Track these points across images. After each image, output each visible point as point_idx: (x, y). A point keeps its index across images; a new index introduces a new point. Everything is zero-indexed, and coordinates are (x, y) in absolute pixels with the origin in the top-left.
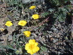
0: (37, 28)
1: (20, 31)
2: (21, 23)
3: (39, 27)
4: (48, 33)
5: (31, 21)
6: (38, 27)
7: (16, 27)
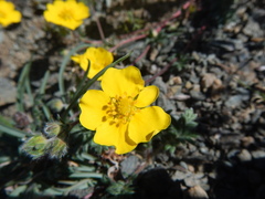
0: (141, 45)
1: (53, 59)
2: (64, 16)
3: (150, 36)
4: (196, 63)
5: (111, 13)
6: (143, 40)
7: (37, 42)
